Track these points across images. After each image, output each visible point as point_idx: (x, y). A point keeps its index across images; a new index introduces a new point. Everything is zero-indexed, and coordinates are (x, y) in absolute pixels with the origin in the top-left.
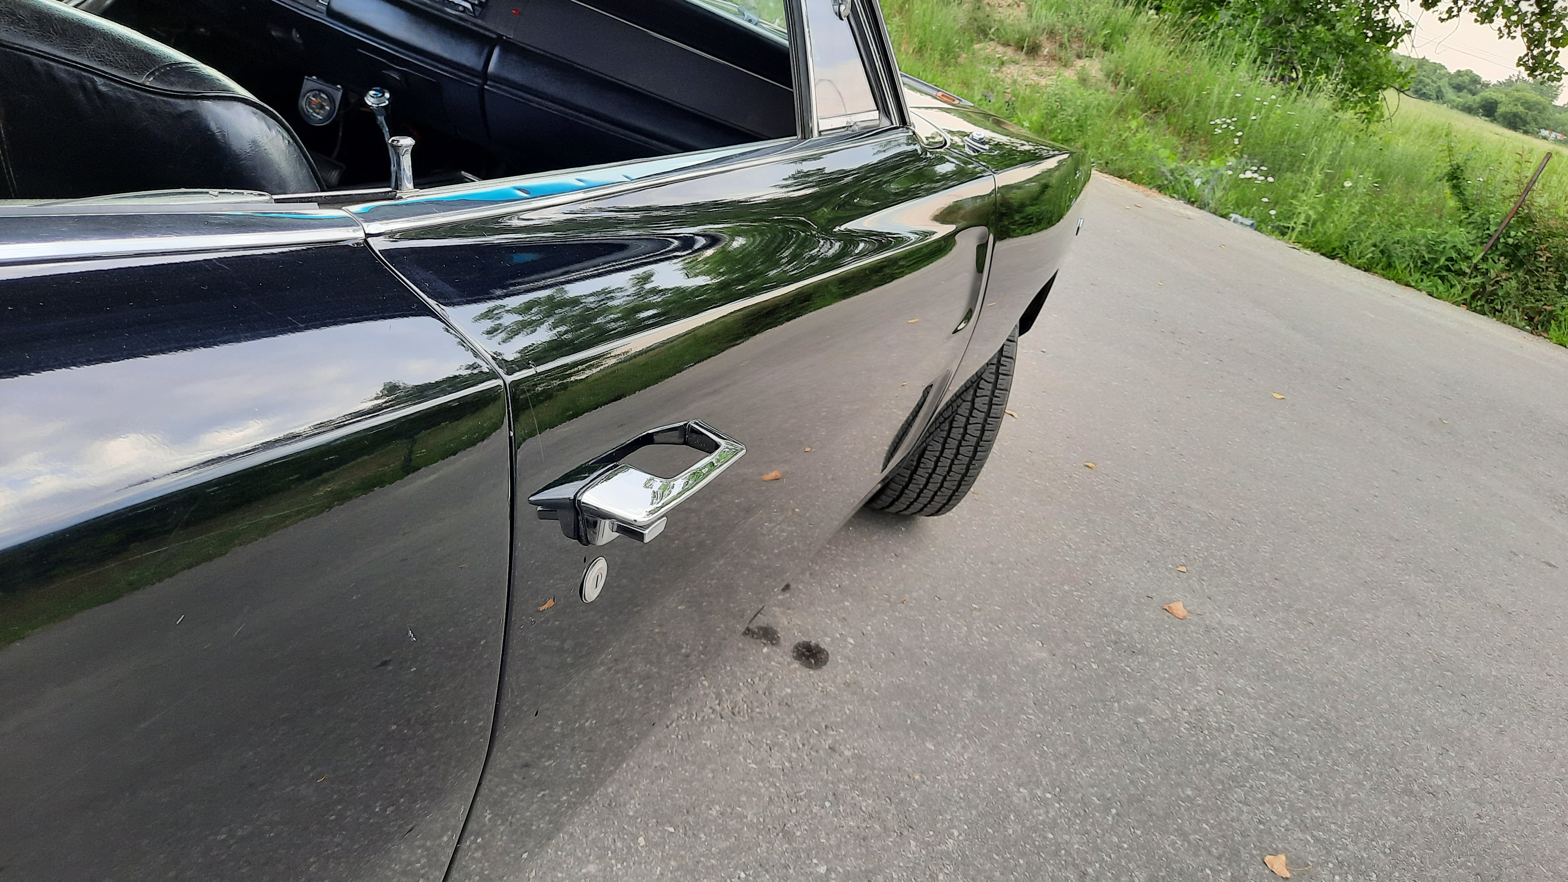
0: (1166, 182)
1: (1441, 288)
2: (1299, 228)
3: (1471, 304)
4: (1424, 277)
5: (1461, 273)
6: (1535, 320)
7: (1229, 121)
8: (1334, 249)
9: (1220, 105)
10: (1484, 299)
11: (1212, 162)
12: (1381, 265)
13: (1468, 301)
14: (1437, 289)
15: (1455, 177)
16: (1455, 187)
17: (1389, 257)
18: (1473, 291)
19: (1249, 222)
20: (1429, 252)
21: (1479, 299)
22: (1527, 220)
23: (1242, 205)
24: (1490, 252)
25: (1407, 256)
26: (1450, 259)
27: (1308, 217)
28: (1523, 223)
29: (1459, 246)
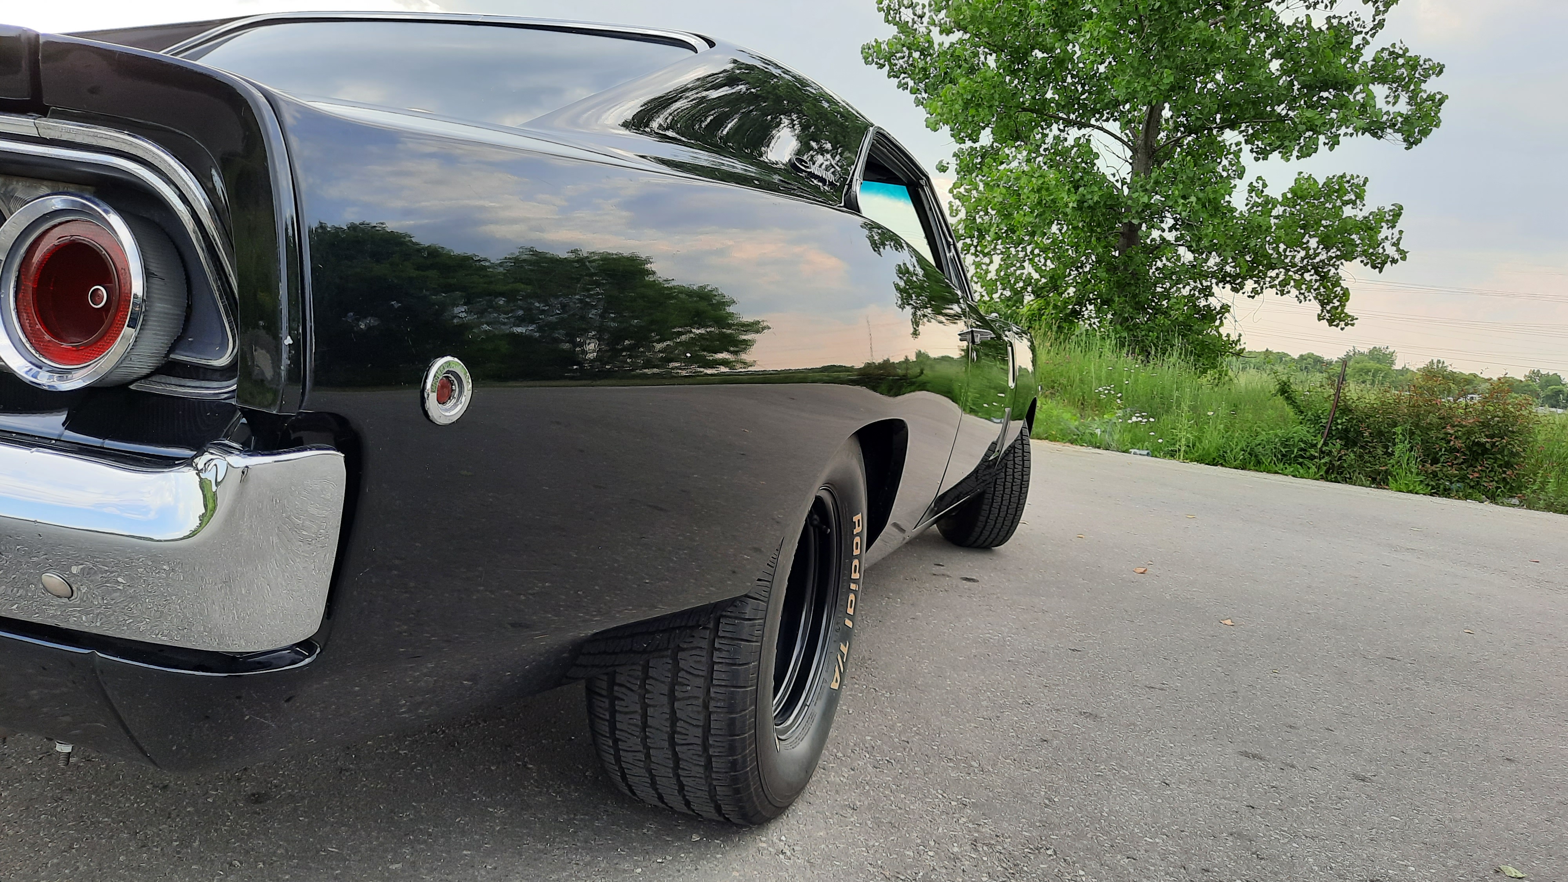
0: (1075, 437)
1: (1301, 471)
2: (1183, 449)
3: (1327, 478)
4: (1287, 465)
5: (1312, 458)
6: (1378, 480)
7: (1109, 388)
8: (1214, 459)
9: (1099, 379)
10: (1335, 472)
11: (1105, 416)
12: (1252, 463)
13: (1324, 476)
14: (1299, 472)
15: (1284, 390)
16: (1287, 398)
17: (1256, 456)
18: (1325, 468)
19: (1145, 452)
20: (1284, 448)
21: (1332, 473)
22: (1346, 410)
23: (1136, 442)
24: (1328, 439)
25: (1269, 452)
26: (1302, 449)
27: (1187, 439)
28: (1344, 413)
29: (1304, 439)
